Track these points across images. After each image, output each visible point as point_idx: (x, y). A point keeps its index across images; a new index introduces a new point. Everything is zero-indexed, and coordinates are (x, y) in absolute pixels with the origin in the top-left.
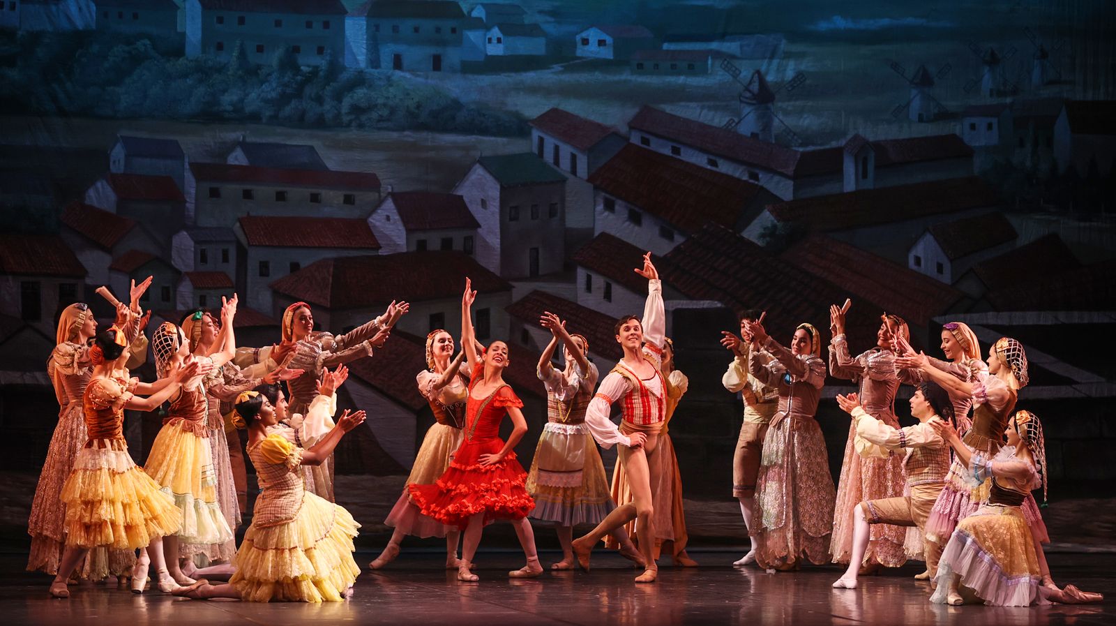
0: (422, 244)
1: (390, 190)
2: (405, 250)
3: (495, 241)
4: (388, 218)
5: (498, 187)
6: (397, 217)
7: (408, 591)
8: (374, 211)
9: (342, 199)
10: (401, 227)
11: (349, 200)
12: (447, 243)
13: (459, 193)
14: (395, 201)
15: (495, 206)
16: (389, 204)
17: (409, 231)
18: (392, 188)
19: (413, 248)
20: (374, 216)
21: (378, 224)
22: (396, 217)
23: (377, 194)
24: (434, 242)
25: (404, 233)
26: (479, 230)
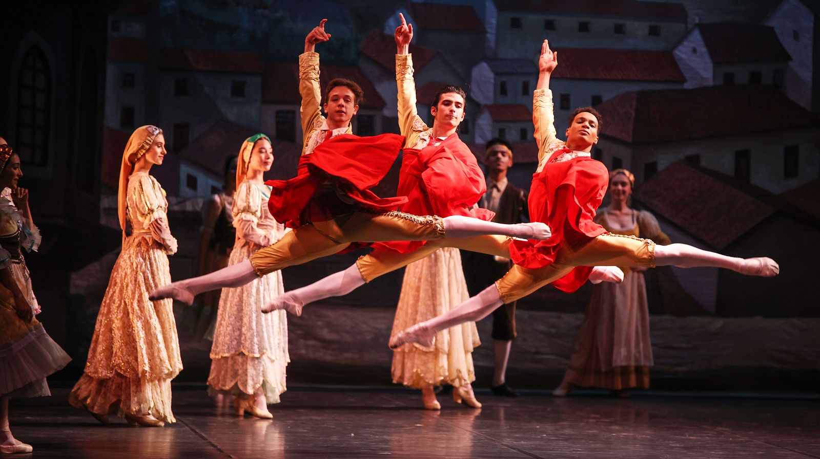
0: (729, 78)
1: (697, 21)
2: (710, 83)
3: (807, 75)
4: (694, 50)
5: (812, 18)
6: (704, 49)
7: (709, 436)
8: (680, 42)
9: (646, 30)
10: (708, 59)
11: (654, 31)
12: (755, 77)
13: (770, 24)
14: (703, 33)
15: (807, 39)
16: (696, 36)
17: (716, 63)
18: (700, 19)
19: (720, 81)
20: (680, 48)
21: (683, 56)
22: (702, 49)
23: (683, 26)
24: (742, 75)
25: (711, 65)
26: (791, 63)
